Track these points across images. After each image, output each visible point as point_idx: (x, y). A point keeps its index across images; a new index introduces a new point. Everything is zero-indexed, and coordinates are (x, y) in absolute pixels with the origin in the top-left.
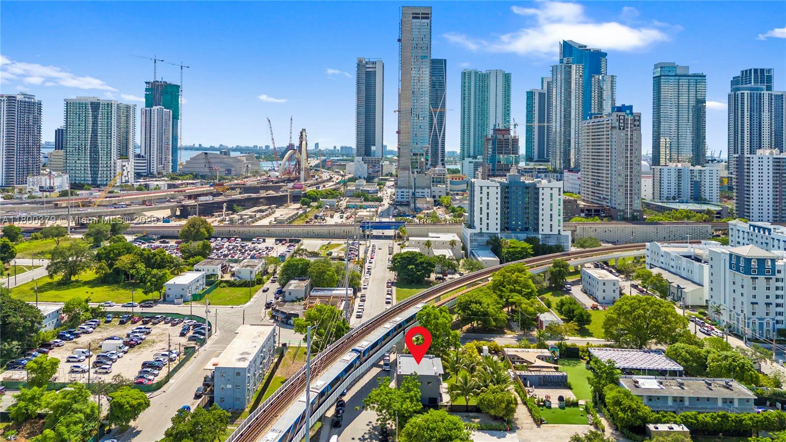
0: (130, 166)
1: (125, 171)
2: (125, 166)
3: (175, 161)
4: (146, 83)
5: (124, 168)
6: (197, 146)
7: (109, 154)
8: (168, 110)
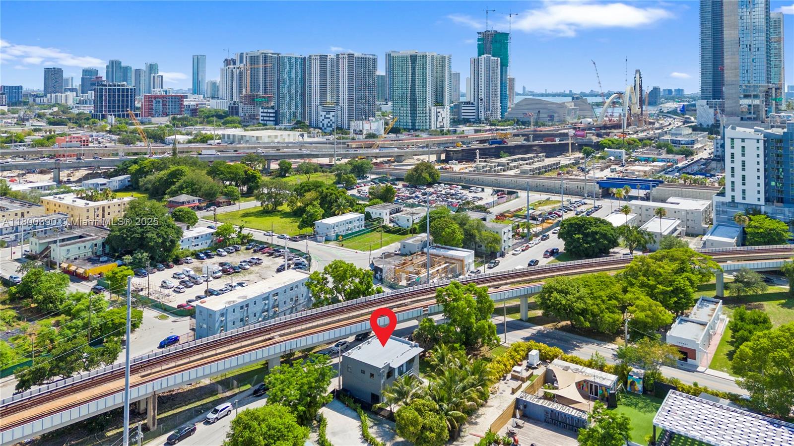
0: (446, 113)
1: (440, 116)
2: (439, 112)
3: (504, 109)
4: (478, 33)
5: (439, 114)
6: (567, 92)
7: (424, 101)
8: (496, 58)
